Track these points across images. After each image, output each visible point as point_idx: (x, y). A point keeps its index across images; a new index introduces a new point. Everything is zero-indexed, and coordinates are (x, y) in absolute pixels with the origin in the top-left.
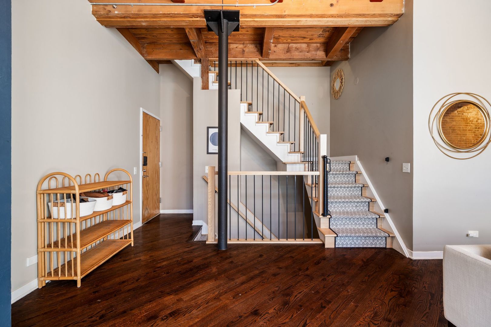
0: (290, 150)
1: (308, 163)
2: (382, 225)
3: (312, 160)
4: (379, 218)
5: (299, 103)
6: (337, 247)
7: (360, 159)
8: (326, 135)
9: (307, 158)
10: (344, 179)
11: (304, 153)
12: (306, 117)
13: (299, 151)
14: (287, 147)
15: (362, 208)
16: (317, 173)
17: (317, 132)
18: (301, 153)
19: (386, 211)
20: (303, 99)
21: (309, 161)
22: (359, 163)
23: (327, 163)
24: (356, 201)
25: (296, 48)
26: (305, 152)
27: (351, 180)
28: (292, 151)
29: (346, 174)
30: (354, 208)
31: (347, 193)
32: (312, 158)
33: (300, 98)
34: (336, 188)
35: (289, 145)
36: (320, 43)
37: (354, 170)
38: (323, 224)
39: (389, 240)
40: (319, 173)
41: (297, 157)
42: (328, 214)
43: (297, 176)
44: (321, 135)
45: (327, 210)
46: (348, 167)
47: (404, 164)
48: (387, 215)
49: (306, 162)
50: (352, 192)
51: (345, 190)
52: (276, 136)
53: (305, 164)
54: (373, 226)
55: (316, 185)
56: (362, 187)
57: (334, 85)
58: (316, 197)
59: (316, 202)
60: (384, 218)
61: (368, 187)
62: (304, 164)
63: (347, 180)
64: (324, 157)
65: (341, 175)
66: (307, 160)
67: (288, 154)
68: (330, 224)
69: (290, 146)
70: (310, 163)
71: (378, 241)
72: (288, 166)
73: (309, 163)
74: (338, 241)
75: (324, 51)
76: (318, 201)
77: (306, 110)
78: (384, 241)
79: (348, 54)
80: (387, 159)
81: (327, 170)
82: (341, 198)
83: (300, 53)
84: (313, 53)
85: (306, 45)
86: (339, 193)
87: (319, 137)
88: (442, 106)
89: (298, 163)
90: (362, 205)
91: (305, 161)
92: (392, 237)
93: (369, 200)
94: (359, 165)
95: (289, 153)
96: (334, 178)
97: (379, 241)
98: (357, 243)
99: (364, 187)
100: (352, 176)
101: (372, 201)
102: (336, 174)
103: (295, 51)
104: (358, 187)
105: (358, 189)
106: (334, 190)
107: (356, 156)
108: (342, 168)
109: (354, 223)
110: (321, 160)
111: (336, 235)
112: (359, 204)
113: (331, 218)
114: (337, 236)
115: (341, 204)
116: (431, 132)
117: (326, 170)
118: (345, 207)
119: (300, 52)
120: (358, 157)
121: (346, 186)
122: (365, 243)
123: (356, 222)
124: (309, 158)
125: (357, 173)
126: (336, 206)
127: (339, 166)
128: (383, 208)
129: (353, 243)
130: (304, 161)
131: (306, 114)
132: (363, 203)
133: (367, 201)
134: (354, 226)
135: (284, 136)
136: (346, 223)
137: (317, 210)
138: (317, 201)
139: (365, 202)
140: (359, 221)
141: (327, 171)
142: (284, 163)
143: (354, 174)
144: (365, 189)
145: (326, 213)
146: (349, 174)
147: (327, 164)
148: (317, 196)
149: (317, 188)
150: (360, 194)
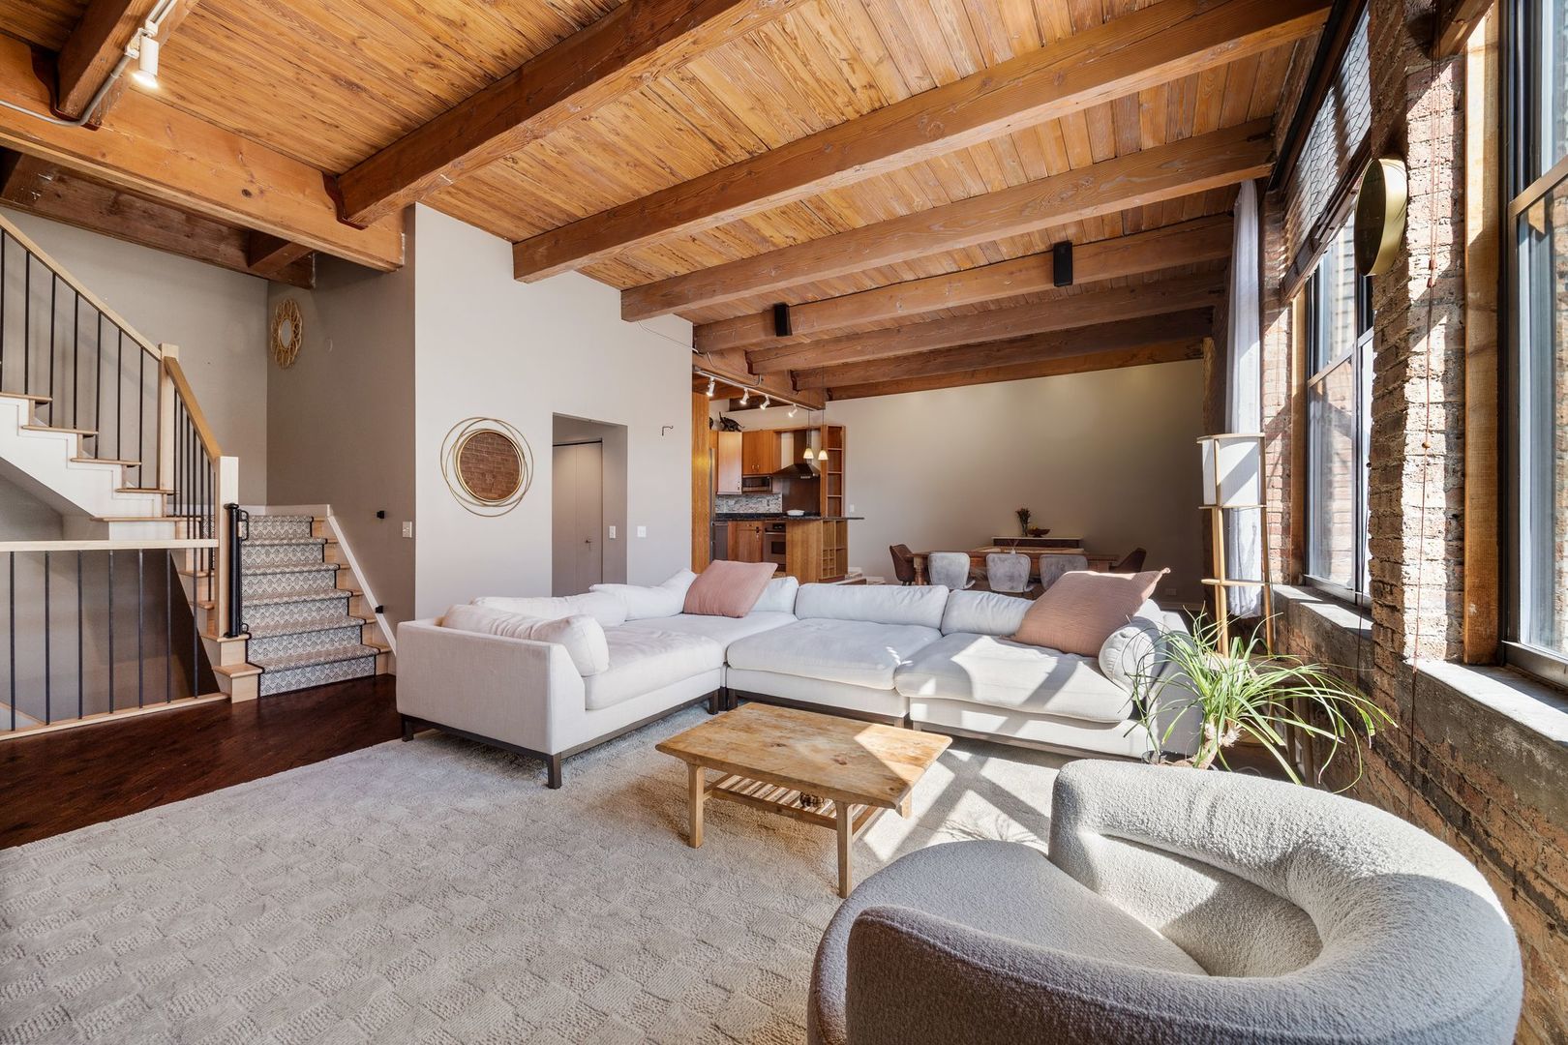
0: (124, 483)
1: (188, 521)
2: (371, 639)
3: (198, 513)
4: (365, 623)
5: (159, 361)
6: (265, 697)
7: (336, 514)
8: (237, 458)
9: (185, 507)
10: (295, 555)
11: (175, 494)
12: (181, 404)
13: (158, 488)
14: (110, 474)
15: (332, 611)
16: (212, 543)
17: (213, 447)
18: (163, 494)
19: (380, 610)
20: (171, 351)
21: (191, 513)
22: (332, 521)
23: (238, 521)
24: (318, 598)
25: (144, 212)
26: (178, 492)
27: (311, 558)
28: (129, 485)
29: (298, 545)
30: (314, 614)
31: (299, 584)
32: (198, 507)
33: (160, 348)
34: (269, 577)
35: (118, 469)
36: (230, 228)
37: (320, 535)
38: (229, 655)
39: (380, 660)
40: (219, 542)
41: (150, 504)
42: (240, 632)
43: (145, 551)
44: (222, 458)
45: (239, 624)
46: (308, 530)
47: (405, 524)
48: (381, 618)
49: (181, 516)
50: (311, 582)
51: (293, 579)
52: (66, 442)
53: (176, 522)
54: (353, 642)
55: (210, 572)
56: (335, 571)
57: (276, 330)
58: (210, 600)
59: (209, 610)
60: (375, 623)
61: (349, 569)
62: (173, 523)
63: (303, 558)
64: (230, 508)
65: (287, 547)
66: (185, 513)
67: (115, 494)
68: (249, 653)
69: (123, 473)
70: (194, 521)
71: (359, 666)
72: (112, 527)
73: (191, 519)
74: (267, 683)
75: (243, 251)
76: (216, 606)
77: (180, 386)
78: (372, 665)
79: (310, 275)
80: (381, 515)
81: (240, 535)
82: (281, 596)
83: (160, 230)
84: (207, 242)
85: (184, 217)
86: (279, 585)
87: (217, 460)
88: (461, 435)
89: (152, 519)
90: (331, 606)
91: (178, 513)
92: (387, 653)
93: (348, 594)
94: (334, 526)
95: (118, 491)
96: (268, 554)
97: (362, 666)
98: (313, 678)
99: (341, 570)
100: (316, 549)
101: (355, 595)
102: (272, 546)
103: (144, 221)
104: (327, 570)
105: (327, 576)
106: (265, 581)
107: (328, 506)
108: (290, 531)
109: (309, 643)
110: (223, 514)
111: (260, 671)
112: (326, 603)
113: (250, 638)
114: (264, 672)
115: (282, 609)
116: (445, 476)
117: (235, 536)
118: (292, 613)
119: (161, 227)
120: (332, 507)
121: (297, 570)
122: (332, 675)
123: (314, 639)
124: (191, 507)
125: (326, 543)
126: (267, 615)
127: (282, 528)
128: (374, 604)
129: (303, 680)
130: (175, 516)
131: (181, 396)
132: (335, 602)
133: (343, 595)
134: (309, 649)
135: (97, 442)
136: (290, 646)
137: (211, 628)
138: (213, 608)
139: (340, 598)
140: (323, 637)
141: (238, 538)
142: (101, 520)
143: (319, 544)
144: (345, 575)
145: (235, 629)
146: (307, 545)
147: (240, 523)
148: (213, 598)
149: (213, 579)
150: (332, 584)
